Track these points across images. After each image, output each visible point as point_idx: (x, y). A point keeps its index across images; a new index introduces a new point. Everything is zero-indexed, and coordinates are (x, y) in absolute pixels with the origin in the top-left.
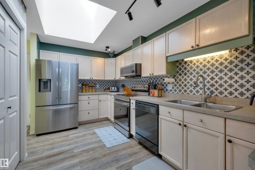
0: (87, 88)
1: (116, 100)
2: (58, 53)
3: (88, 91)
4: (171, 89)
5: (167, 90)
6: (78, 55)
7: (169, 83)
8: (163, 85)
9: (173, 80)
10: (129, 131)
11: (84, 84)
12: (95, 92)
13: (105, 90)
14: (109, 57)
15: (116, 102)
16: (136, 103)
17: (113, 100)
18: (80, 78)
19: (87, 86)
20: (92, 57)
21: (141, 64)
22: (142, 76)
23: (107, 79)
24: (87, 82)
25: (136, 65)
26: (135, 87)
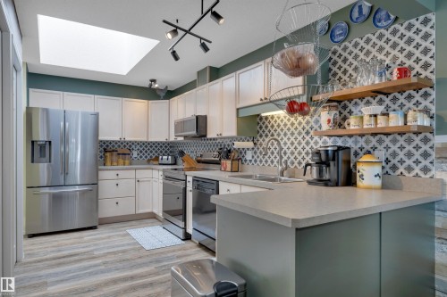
0: (115, 157)
1: (167, 178)
2: (61, 93)
3: (115, 164)
4: (251, 158)
5: (246, 160)
6: (96, 96)
7: (248, 149)
8: (241, 153)
9: (250, 144)
10: (185, 229)
11: (108, 149)
12: (131, 164)
13: (149, 161)
14: (158, 97)
15: (167, 182)
16: (193, 180)
17: (161, 179)
18: (101, 138)
19: (115, 153)
20: (124, 99)
21: (206, 117)
22: (208, 136)
23: (152, 139)
24: (113, 146)
25: (197, 117)
26: (201, 156)
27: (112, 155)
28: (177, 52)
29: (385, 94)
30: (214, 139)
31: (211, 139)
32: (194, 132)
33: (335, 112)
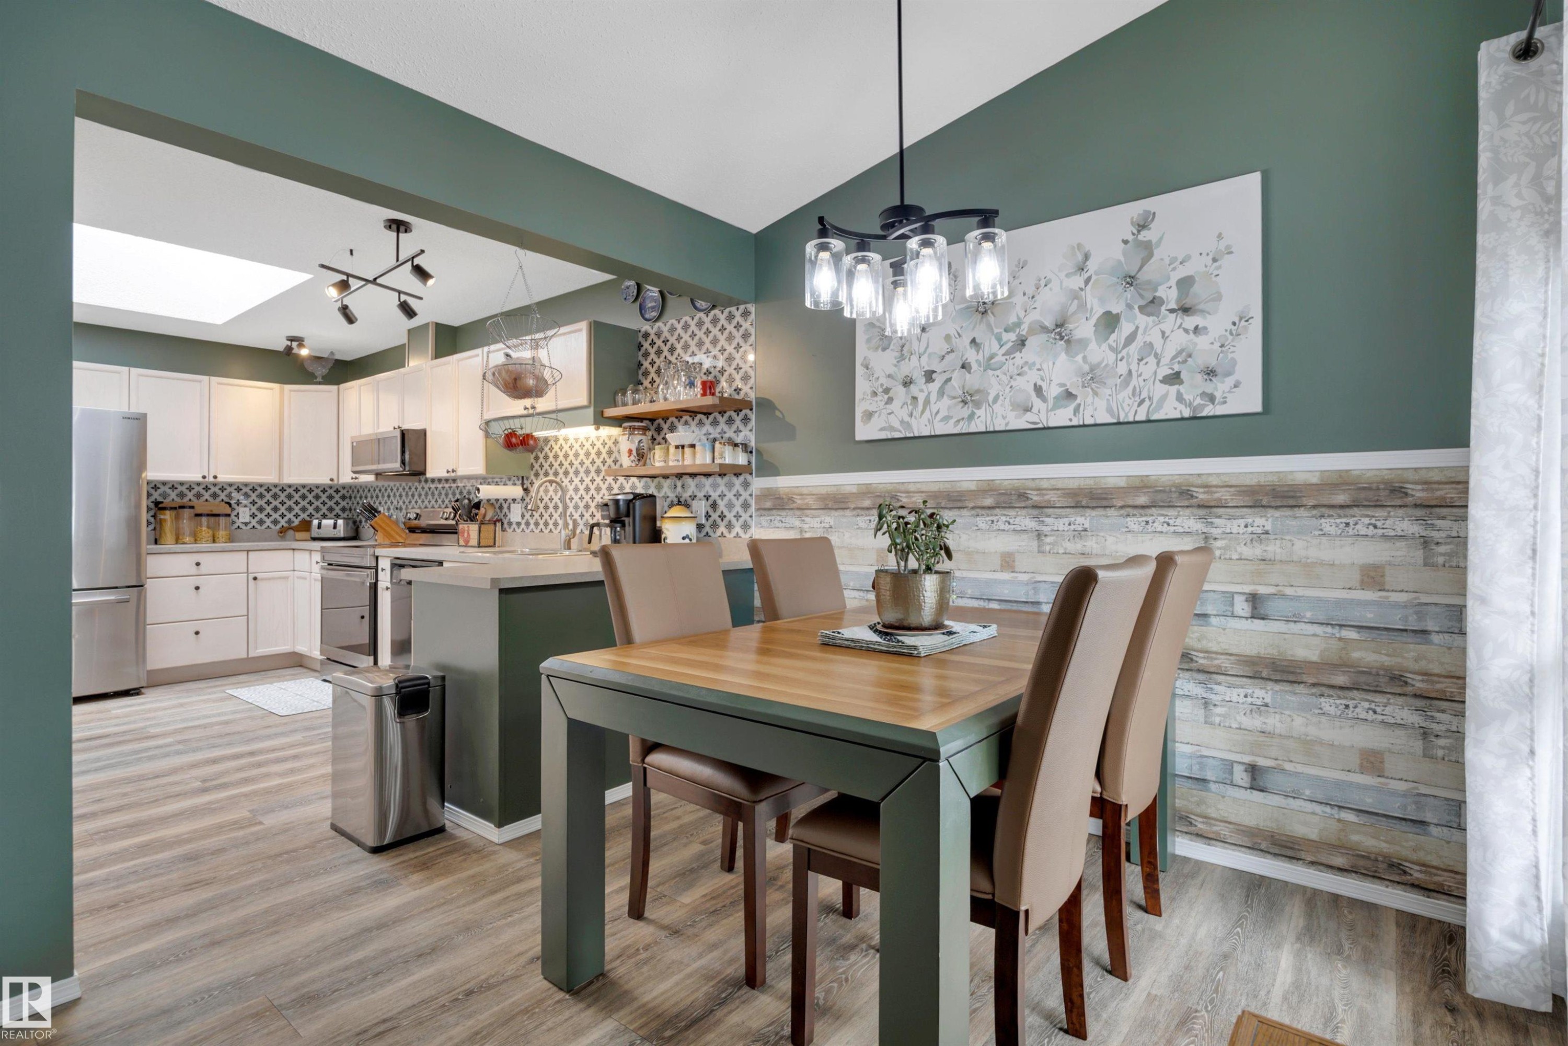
0: (186, 523)
1: (332, 566)
3: (188, 538)
4: (519, 519)
5: (510, 524)
6: (135, 371)
7: (514, 500)
8: (501, 508)
9: (516, 491)
11: (167, 502)
12: (231, 540)
13: (283, 532)
14: (310, 377)
15: (332, 574)
16: (394, 566)
17: (317, 572)
18: (149, 474)
19: (187, 513)
20: (214, 379)
21: (424, 433)
22: (430, 474)
23: (293, 477)
24: (181, 495)
25: (403, 434)
26: (418, 516)
27: (177, 518)
28: (351, 307)
29: (705, 414)
30: (440, 480)
31: (433, 480)
32: (396, 465)
33: (639, 437)
